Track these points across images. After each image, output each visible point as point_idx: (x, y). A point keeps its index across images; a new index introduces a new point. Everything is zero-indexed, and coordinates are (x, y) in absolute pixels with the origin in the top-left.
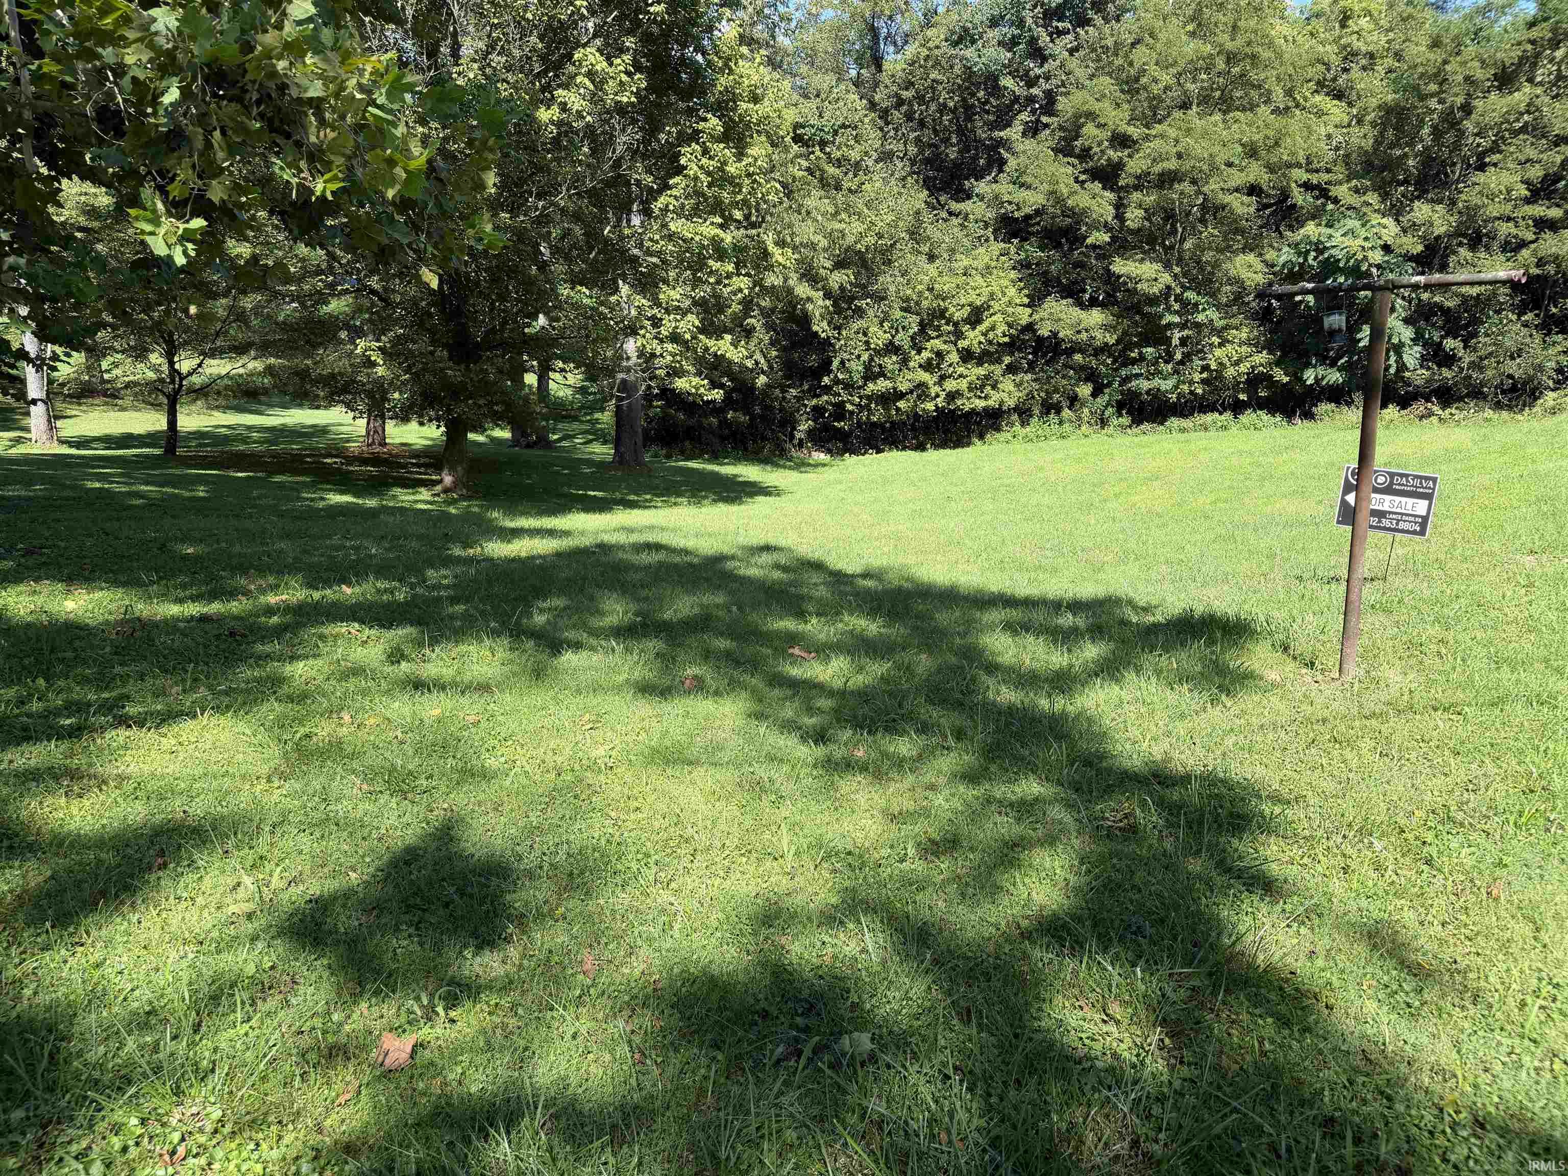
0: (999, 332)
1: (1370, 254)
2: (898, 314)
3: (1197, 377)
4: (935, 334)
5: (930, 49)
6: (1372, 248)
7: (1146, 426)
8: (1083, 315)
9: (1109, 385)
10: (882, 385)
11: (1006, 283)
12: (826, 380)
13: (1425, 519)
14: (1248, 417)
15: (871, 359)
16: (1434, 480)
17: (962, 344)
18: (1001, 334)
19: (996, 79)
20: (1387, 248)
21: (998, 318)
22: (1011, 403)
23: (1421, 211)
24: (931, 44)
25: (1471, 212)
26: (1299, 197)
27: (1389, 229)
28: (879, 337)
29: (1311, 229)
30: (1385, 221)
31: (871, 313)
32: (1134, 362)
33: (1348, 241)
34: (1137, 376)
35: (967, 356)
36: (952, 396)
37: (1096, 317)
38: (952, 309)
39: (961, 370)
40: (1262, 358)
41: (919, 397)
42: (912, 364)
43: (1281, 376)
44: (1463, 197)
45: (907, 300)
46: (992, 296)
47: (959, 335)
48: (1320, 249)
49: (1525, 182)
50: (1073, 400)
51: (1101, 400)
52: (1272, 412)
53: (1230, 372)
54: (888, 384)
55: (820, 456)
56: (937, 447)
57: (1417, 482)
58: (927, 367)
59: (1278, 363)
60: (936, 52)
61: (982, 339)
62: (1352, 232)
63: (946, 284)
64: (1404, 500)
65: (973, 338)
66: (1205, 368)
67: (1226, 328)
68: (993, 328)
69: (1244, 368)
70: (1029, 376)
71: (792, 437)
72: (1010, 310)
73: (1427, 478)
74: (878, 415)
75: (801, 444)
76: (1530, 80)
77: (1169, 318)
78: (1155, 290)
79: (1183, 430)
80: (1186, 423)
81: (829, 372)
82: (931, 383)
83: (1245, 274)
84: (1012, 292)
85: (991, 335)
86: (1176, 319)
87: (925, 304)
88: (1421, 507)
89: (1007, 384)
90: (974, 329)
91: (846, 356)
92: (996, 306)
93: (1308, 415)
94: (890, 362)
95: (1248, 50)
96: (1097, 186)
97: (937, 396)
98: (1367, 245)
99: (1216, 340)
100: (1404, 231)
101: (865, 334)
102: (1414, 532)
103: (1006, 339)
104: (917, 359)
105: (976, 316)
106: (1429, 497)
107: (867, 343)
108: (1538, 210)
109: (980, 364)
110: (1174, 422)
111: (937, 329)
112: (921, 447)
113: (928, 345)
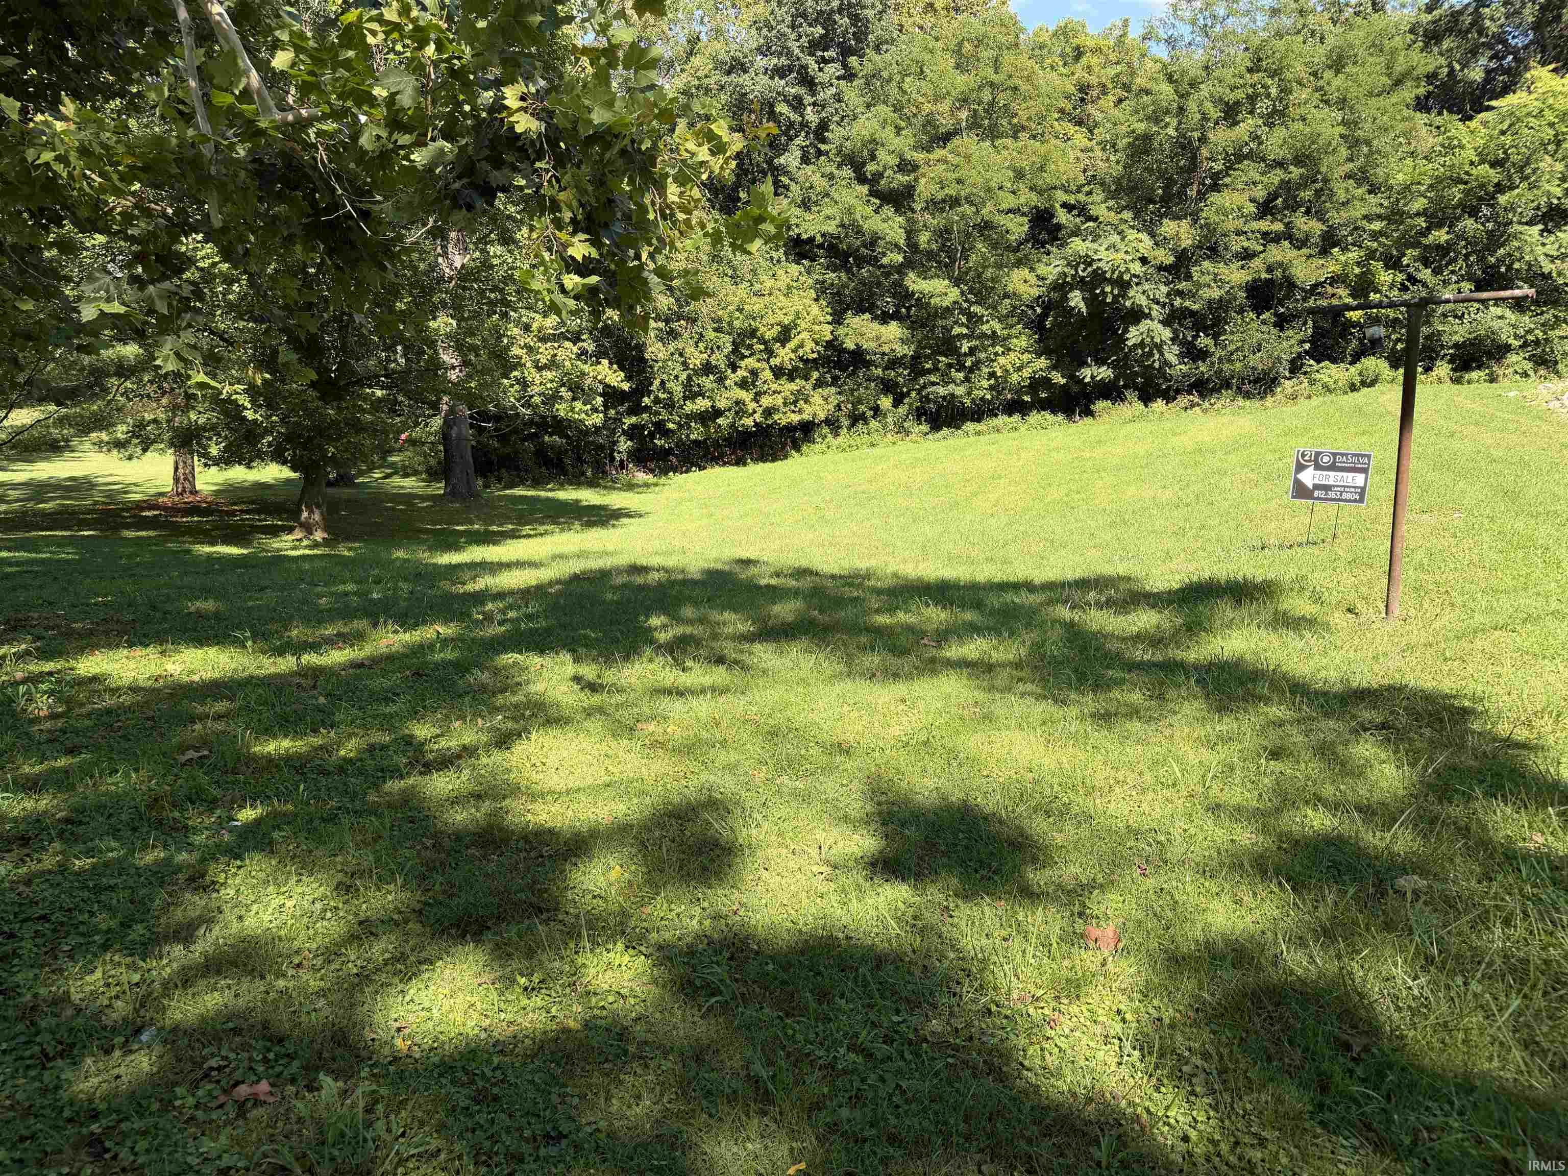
0: (807, 349)
1: (1131, 266)
2: (712, 335)
3: (985, 383)
4: (747, 353)
5: (699, 79)
6: (1132, 261)
7: (945, 431)
8: (883, 328)
9: (908, 394)
10: (702, 404)
11: (807, 302)
12: (646, 401)
13: (1363, 489)
14: (1035, 417)
15: (689, 378)
16: (1369, 457)
17: (774, 362)
18: (810, 350)
19: (772, 106)
20: (1144, 260)
21: (805, 335)
22: (822, 416)
23: (1168, 227)
24: (700, 74)
25: (1209, 229)
26: (1062, 217)
27: (1145, 243)
28: (697, 359)
29: (1078, 246)
30: (1140, 235)
31: (686, 335)
32: (929, 371)
33: (1111, 256)
34: (934, 384)
35: (778, 372)
36: (768, 412)
37: (894, 330)
38: (762, 329)
39: (774, 386)
40: (1042, 363)
41: (737, 413)
42: (728, 383)
43: (1058, 378)
44: (1204, 215)
45: (720, 321)
46: (798, 315)
47: (770, 353)
48: (1088, 261)
49: (1252, 200)
50: (876, 410)
51: (902, 410)
52: (1054, 412)
53: (1015, 378)
54: (707, 403)
55: (641, 476)
56: (756, 460)
57: (1355, 459)
58: (743, 384)
59: (1054, 367)
60: (706, 81)
61: (793, 356)
62: (1112, 247)
63: (756, 305)
64: (1345, 474)
65: (784, 355)
66: (992, 375)
67: (1009, 337)
68: (801, 346)
69: (1026, 373)
70: (833, 390)
71: (612, 459)
72: (817, 328)
73: (1363, 456)
74: (697, 433)
75: (622, 465)
76: (1251, 112)
77: (957, 330)
78: (946, 303)
79: (978, 433)
80: (979, 427)
81: (649, 393)
82: (748, 400)
83: (1022, 289)
84: (815, 310)
85: (801, 352)
86: (965, 331)
87: (737, 324)
88: (1360, 479)
89: (817, 398)
90: (784, 346)
91: (665, 377)
92: (803, 325)
93: (1088, 413)
94: (708, 382)
95: (1010, 83)
96: (888, 210)
97: (755, 412)
98: (1129, 258)
99: (999, 349)
100: (1156, 244)
101: (681, 355)
102: (1355, 501)
103: (815, 356)
104: (732, 378)
105: (784, 336)
106: (1365, 471)
107: (685, 364)
108: (1264, 225)
109: (791, 379)
110: (970, 426)
111: (750, 347)
112: (740, 462)
113: (743, 364)
